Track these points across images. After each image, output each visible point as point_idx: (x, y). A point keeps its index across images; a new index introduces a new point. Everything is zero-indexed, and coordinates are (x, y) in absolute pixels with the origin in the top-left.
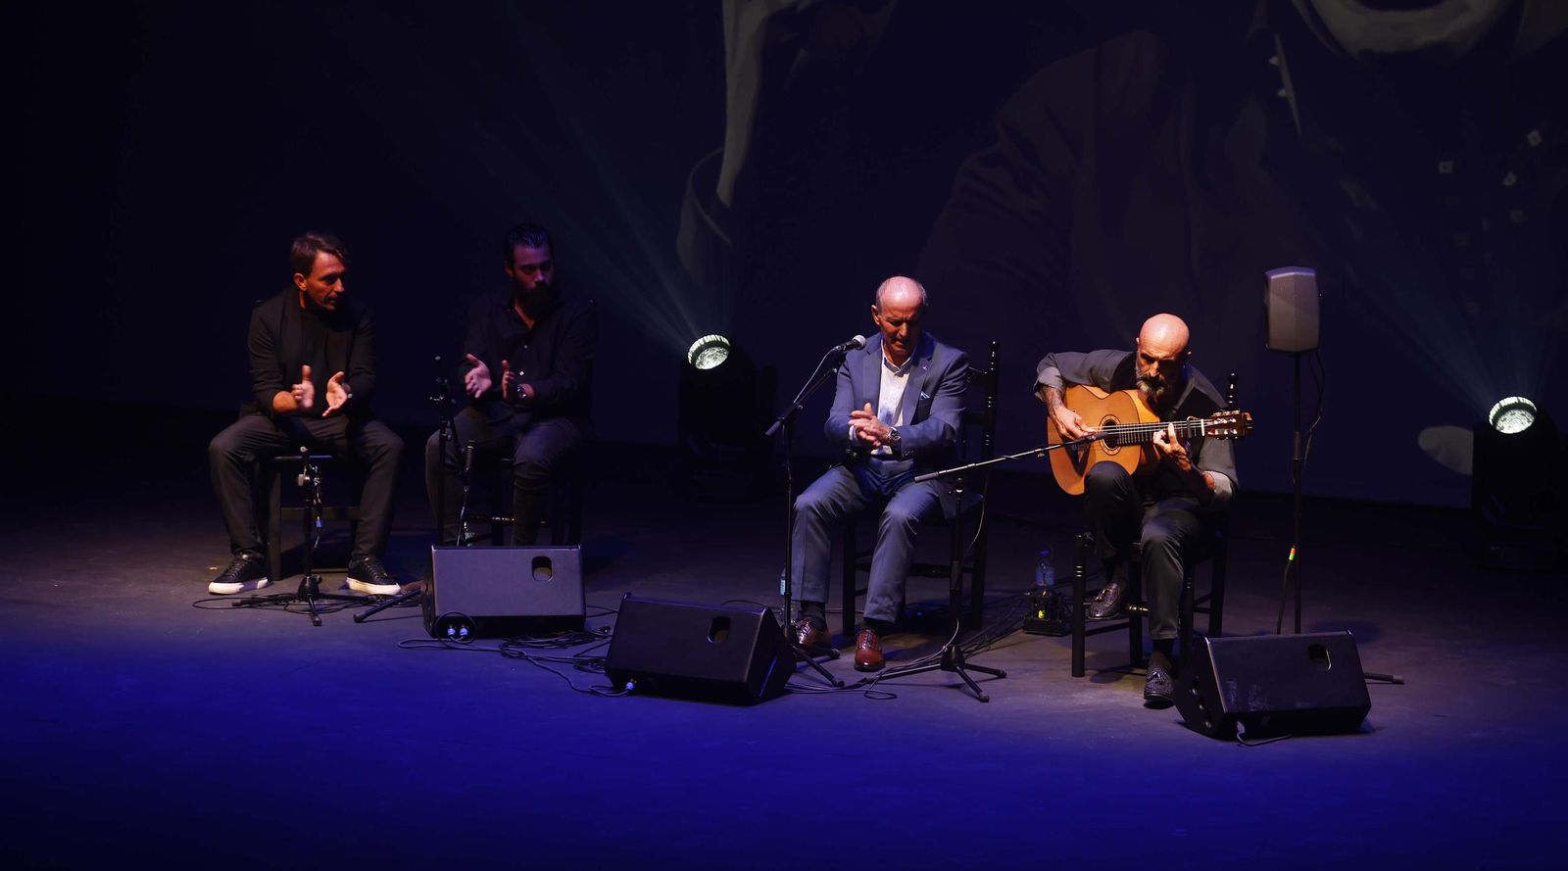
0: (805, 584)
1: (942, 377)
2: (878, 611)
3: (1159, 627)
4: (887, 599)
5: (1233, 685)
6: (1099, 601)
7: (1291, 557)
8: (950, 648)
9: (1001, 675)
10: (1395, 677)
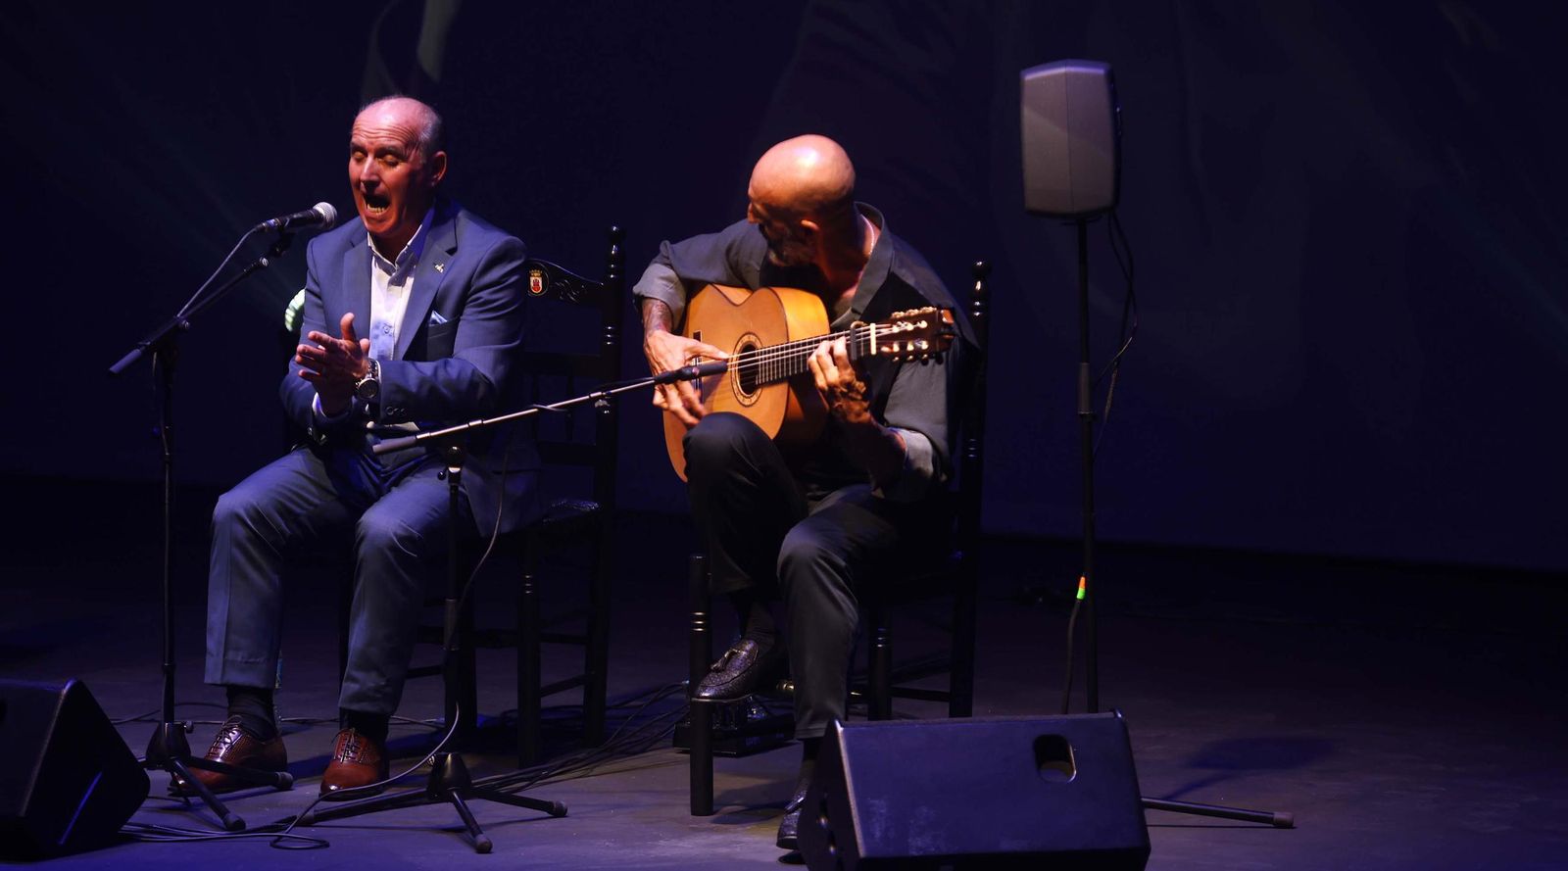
0: (231, 655)
1: (468, 286)
2: (358, 697)
3: (809, 713)
4: (374, 675)
5: (880, 805)
6: (717, 670)
7: (1080, 594)
8: (441, 760)
9: (558, 812)
10: (1278, 816)
